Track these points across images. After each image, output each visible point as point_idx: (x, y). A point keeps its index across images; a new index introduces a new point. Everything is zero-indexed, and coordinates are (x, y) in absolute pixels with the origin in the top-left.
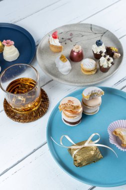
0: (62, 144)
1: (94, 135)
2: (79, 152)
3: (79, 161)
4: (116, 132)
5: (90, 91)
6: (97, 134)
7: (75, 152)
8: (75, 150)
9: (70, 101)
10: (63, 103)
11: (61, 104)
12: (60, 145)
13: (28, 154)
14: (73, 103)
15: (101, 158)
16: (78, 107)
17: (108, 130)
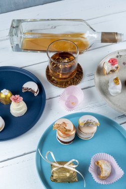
0: (46, 157)
1: (74, 160)
2: (57, 170)
3: (54, 178)
4: (98, 163)
5: (86, 120)
6: (77, 161)
7: (54, 169)
8: (55, 167)
9: (64, 123)
10: (58, 123)
11: (55, 123)
12: (45, 158)
13: (18, 155)
14: (66, 126)
15: (75, 181)
16: (69, 131)
17: (92, 159)
